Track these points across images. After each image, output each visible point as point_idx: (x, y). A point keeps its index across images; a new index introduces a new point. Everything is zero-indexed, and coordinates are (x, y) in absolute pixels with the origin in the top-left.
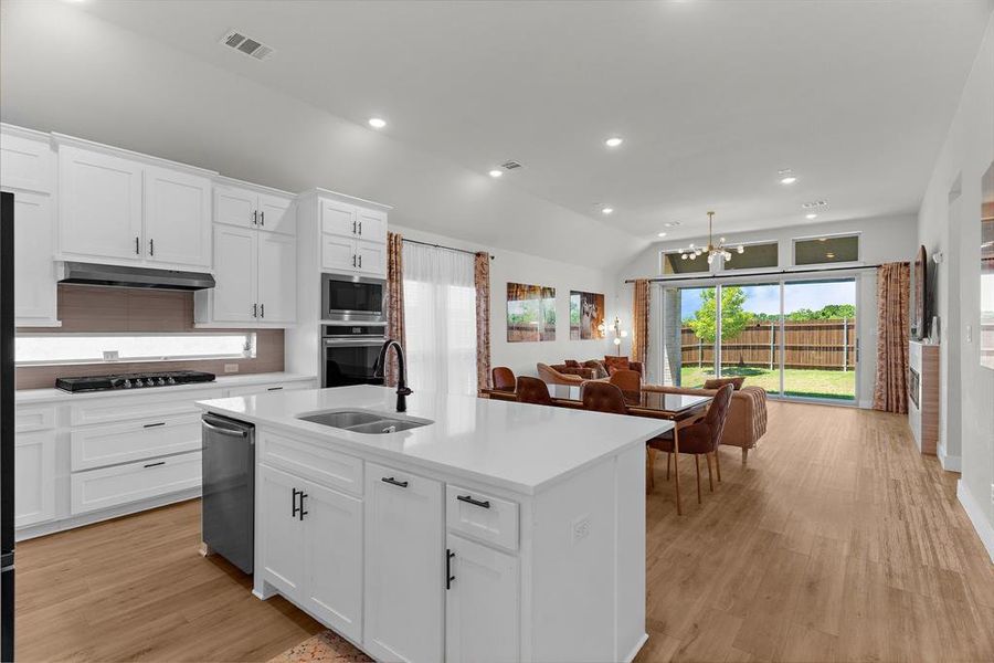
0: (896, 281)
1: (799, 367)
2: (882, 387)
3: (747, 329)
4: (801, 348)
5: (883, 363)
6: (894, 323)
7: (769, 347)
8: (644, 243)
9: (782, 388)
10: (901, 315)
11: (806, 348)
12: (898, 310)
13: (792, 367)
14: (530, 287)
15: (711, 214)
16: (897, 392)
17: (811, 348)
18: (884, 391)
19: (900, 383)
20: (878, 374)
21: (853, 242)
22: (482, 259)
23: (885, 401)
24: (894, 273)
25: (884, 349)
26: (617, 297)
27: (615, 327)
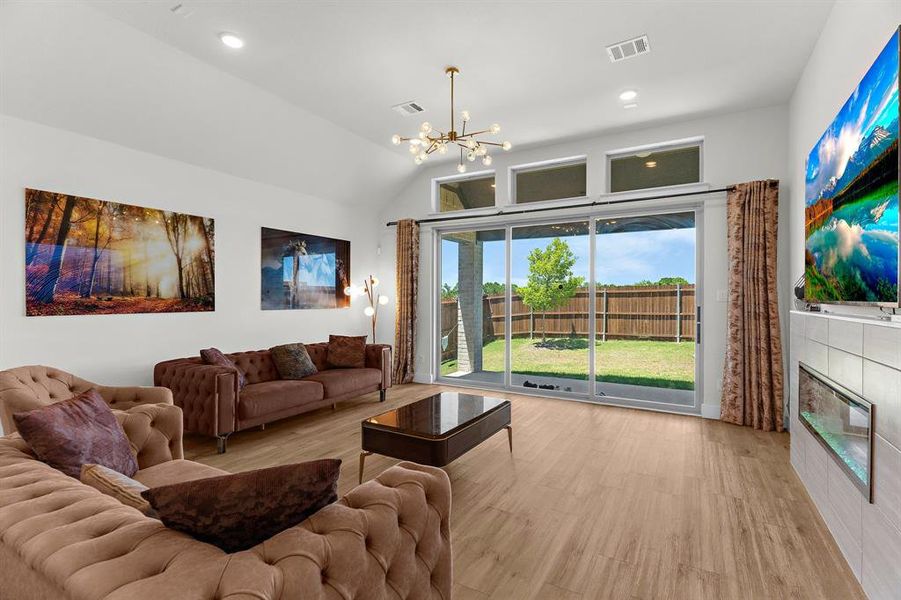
0: (758, 211)
1: (632, 338)
2: (736, 386)
3: (579, 296)
4: (633, 317)
5: (739, 346)
6: (755, 280)
9: (592, 369)
10: (765, 266)
12: (761, 259)
15: (453, 70)
16: (760, 393)
18: (739, 392)
19: (764, 379)
20: (730, 364)
23: (741, 408)
24: (754, 198)
25: (740, 324)
26: (379, 246)
27: (366, 290)
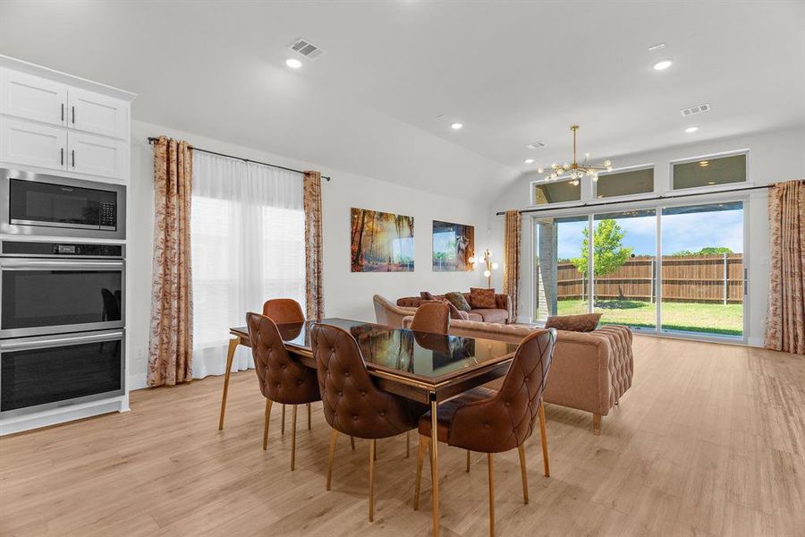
0: (793, 202)
1: (679, 301)
2: (776, 324)
3: (628, 264)
4: (680, 283)
5: (778, 296)
6: (791, 249)
7: (648, 282)
8: (513, 173)
9: (659, 321)
10: (799, 241)
11: (685, 282)
12: (796, 235)
13: (672, 300)
14: (381, 214)
15: (575, 128)
16: (795, 329)
17: (690, 282)
18: (779, 327)
20: (771, 309)
21: (741, 160)
22: (312, 179)
23: (780, 339)
24: (790, 192)
25: (779, 280)
26: (489, 229)
27: (485, 259)
